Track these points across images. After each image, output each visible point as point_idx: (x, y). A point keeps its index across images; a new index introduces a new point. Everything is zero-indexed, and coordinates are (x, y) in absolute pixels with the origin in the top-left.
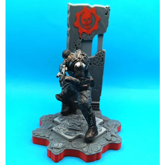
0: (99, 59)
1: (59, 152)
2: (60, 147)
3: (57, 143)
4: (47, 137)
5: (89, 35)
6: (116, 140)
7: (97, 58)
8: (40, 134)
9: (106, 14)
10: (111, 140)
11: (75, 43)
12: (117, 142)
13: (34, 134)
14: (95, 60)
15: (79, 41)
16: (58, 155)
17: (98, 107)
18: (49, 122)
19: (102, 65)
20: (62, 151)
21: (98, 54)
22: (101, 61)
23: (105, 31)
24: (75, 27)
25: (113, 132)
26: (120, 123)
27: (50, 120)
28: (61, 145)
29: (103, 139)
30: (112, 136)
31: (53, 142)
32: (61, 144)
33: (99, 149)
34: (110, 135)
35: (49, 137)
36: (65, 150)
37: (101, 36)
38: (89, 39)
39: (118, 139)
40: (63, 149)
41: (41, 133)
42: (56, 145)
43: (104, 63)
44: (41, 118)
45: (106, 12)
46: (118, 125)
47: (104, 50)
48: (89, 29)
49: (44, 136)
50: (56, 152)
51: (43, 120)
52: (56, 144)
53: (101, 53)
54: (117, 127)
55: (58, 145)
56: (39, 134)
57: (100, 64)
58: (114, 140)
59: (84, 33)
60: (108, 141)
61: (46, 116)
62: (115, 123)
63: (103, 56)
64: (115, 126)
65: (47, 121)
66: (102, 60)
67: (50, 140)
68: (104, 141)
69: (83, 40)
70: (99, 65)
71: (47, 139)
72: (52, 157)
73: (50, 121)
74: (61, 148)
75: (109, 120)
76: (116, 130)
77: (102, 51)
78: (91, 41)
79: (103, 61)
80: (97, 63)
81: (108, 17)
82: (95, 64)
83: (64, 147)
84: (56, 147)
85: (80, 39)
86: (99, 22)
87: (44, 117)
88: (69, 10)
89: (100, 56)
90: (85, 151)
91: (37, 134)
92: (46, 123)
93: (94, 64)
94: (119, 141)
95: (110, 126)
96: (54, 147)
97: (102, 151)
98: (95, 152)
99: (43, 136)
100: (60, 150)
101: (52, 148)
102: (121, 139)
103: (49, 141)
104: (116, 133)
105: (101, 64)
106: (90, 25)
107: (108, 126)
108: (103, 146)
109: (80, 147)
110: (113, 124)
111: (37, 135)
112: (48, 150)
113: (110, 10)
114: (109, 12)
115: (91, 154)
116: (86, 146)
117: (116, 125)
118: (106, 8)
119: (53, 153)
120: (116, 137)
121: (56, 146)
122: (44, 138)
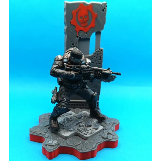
0: (97, 57)
1: (53, 149)
2: (54, 145)
3: (52, 140)
4: (42, 134)
5: (87, 33)
6: (113, 138)
7: (95, 56)
8: (37, 131)
9: (103, 10)
10: (107, 138)
11: (72, 42)
12: (113, 140)
13: (31, 131)
14: (93, 59)
15: (76, 39)
16: (51, 152)
19: (100, 64)
20: (56, 148)
21: (96, 52)
22: (99, 60)
23: (102, 28)
24: (72, 25)
25: (110, 130)
26: (118, 121)
28: (55, 143)
29: (99, 137)
30: (109, 134)
31: (48, 139)
32: (55, 141)
33: (94, 147)
34: (107, 133)
35: (45, 135)
36: (59, 147)
37: (98, 33)
38: (87, 37)
39: (115, 137)
40: (58, 146)
42: (50, 142)
43: (102, 61)
44: (40, 116)
45: (103, 8)
46: (116, 124)
47: (101, 48)
48: (86, 26)
49: (40, 134)
50: (50, 149)
51: (42, 118)
52: (50, 141)
53: (99, 51)
54: (115, 125)
55: (53, 142)
56: (35, 131)
57: (98, 62)
58: (110, 137)
59: (81, 31)
60: (104, 139)
61: (45, 114)
62: (113, 121)
63: (100, 54)
65: (46, 119)
66: (100, 59)
67: (46, 137)
68: (99, 139)
69: (80, 38)
70: (97, 64)
71: (43, 136)
72: (46, 154)
74: (56, 145)
75: (108, 118)
76: (113, 128)
77: (100, 50)
78: (88, 39)
79: (101, 59)
80: (95, 61)
81: (105, 14)
82: (93, 63)
83: (58, 144)
84: (50, 144)
85: (78, 37)
86: (96, 18)
87: (43, 115)
88: (65, 7)
89: (98, 55)
90: (79, 149)
91: (34, 131)
92: (44, 121)
94: (115, 139)
95: (108, 124)
96: (49, 144)
97: (97, 149)
98: (90, 149)
99: (39, 133)
100: (54, 147)
101: (46, 145)
102: (118, 137)
103: (44, 138)
104: (113, 131)
105: (99, 63)
106: (86, 22)
107: (106, 124)
108: (98, 144)
109: (74, 145)
110: (111, 122)
112: (42, 147)
113: (107, 6)
114: (106, 8)
115: (85, 152)
116: (81, 144)
117: (114, 123)
118: (103, 4)
119: (46, 150)
120: (113, 135)
121: (50, 143)
122: (40, 135)
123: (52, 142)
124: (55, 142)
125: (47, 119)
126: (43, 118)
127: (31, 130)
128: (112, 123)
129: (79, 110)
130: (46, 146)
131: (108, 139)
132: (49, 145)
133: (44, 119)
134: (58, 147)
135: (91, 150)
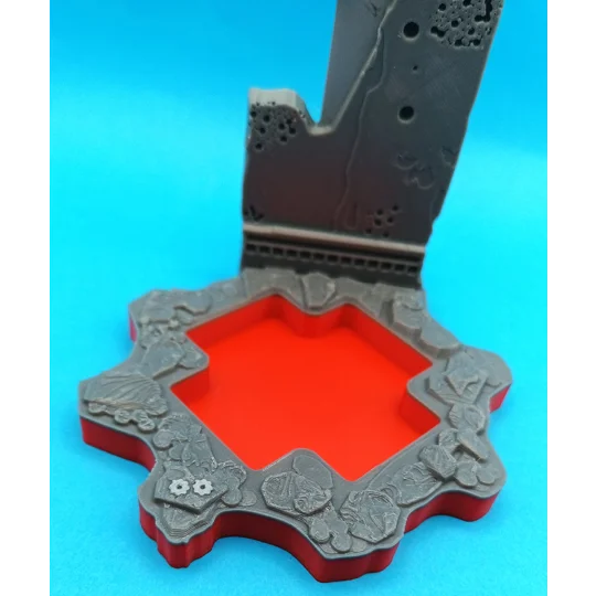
1: (188, 531)
2: (198, 504)
3: (189, 476)
4: (142, 426)
6: (479, 481)
8: (116, 407)
10: (453, 479)
12: (480, 493)
13: (86, 403)
17: (416, 270)
18: (171, 334)
19: (477, 42)
20: (209, 518)
22: (478, 18)
25: (469, 431)
26: (507, 373)
27: (174, 323)
28: (202, 492)
29: (416, 469)
30: (461, 450)
31: (168, 464)
32: (204, 482)
33: (388, 531)
34: (453, 446)
35: (156, 430)
36: (223, 516)
39: (490, 475)
40: (215, 510)
41: (123, 400)
42: (178, 488)
43: (491, 31)
44: (136, 307)
46: (496, 387)
49: (132, 422)
50: (175, 530)
51: (145, 319)
52: (180, 481)
54: (491, 393)
55: (191, 490)
56: (109, 406)
57: (471, 32)
58: (469, 476)
60: (439, 484)
62: (483, 375)
64: (482, 392)
65: (161, 327)
66: (484, 13)
67: (157, 449)
68: (415, 477)
70: (459, 42)
71: (144, 438)
73: (177, 329)
74: (205, 507)
76: (484, 415)
79: (487, 18)
80: (455, 23)
82: (441, 34)
83: (219, 500)
84: (178, 501)
87: (150, 303)
90: (319, 538)
91: (102, 404)
92: (156, 340)
93: (434, 30)
94: (491, 484)
95: (460, 392)
96: (172, 499)
98: (370, 543)
99: (126, 421)
100: (198, 519)
101: (159, 502)
104: (481, 434)
105: (474, 36)
107: (450, 385)
108: (411, 510)
109: (296, 510)
110: (475, 378)
111: (98, 410)
112: (142, 509)
115: (346, 555)
116: (327, 505)
117: (486, 384)
119: (160, 532)
120: (481, 461)
121: (178, 492)
122: (130, 431)
123: (186, 487)
124: (204, 487)
125: (170, 329)
126: (150, 323)
127: (86, 398)
128: (480, 387)
129: (325, 288)
130: (156, 507)
131: (458, 483)
132: (174, 505)
133: (151, 328)
134: (218, 513)
135: (372, 549)
